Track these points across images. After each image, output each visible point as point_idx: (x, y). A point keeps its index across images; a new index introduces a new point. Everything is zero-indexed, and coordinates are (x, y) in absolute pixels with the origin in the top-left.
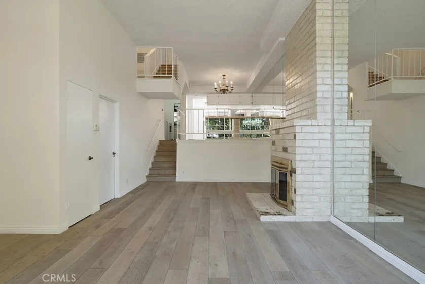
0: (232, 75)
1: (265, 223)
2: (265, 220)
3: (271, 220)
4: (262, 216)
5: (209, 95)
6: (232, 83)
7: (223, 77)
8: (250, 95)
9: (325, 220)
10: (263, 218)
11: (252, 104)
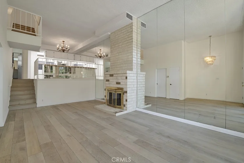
0: (69, 42)
1: (118, 116)
2: (117, 115)
3: (120, 115)
4: (116, 114)
5: (47, 51)
6: (69, 47)
7: (63, 42)
8: (73, 55)
9: (134, 110)
10: (117, 114)
11: (74, 60)
